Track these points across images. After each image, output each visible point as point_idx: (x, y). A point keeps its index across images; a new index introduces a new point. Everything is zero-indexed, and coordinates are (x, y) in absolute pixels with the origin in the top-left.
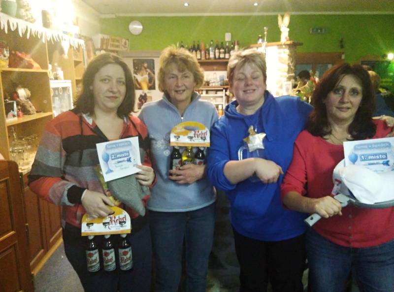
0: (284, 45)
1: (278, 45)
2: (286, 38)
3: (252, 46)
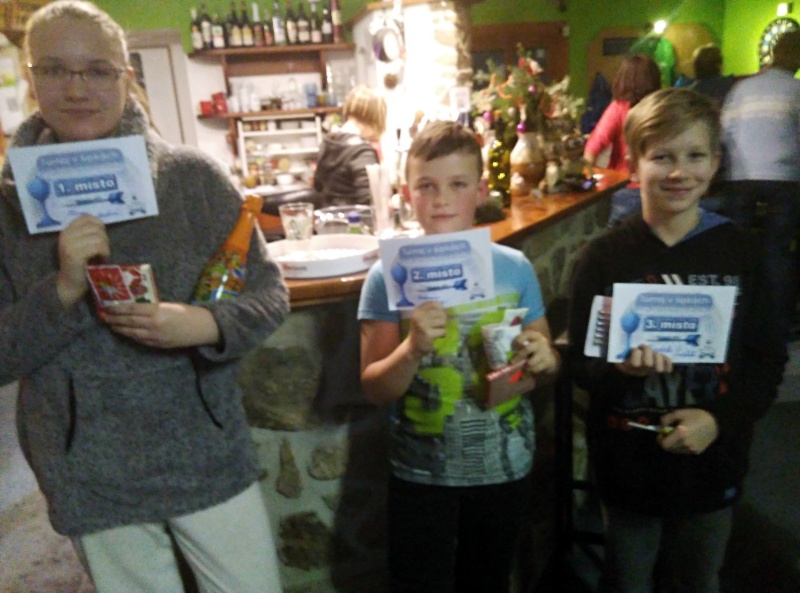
1: (430, 3)
3: (370, 6)
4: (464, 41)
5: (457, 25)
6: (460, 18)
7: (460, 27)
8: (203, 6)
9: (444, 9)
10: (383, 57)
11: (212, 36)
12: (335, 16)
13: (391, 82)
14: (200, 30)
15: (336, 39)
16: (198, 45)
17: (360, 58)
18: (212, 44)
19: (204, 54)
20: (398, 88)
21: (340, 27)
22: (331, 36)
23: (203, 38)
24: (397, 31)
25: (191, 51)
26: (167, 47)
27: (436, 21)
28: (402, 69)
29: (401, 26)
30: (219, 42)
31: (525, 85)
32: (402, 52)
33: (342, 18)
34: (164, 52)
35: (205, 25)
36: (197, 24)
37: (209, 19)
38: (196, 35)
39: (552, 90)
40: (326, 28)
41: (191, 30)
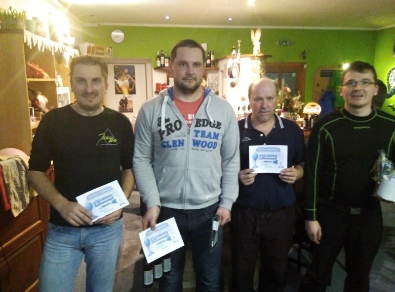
0: (257, 57)
1: (251, 57)
2: (258, 51)
3: (227, 56)
4: (263, 72)
5: (260, 66)
6: (262, 64)
7: (262, 67)
8: (162, 51)
9: (257, 60)
10: (231, 76)
11: (164, 63)
12: (212, 57)
13: (233, 85)
14: (160, 60)
15: (212, 66)
16: (159, 65)
17: (220, 73)
18: (164, 65)
19: (161, 68)
20: (236, 87)
21: (213, 61)
22: (210, 64)
23: (161, 62)
24: (237, 66)
25: (156, 67)
26: (145, 64)
27: (253, 64)
28: (238, 80)
29: (239, 65)
30: (167, 65)
31: (284, 96)
32: (239, 74)
33: (214, 58)
34: (144, 66)
35: (162, 58)
36: (159, 57)
37: (164, 56)
38: (158, 62)
39: (294, 99)
40: (208, 62)
41: (157, 60)
